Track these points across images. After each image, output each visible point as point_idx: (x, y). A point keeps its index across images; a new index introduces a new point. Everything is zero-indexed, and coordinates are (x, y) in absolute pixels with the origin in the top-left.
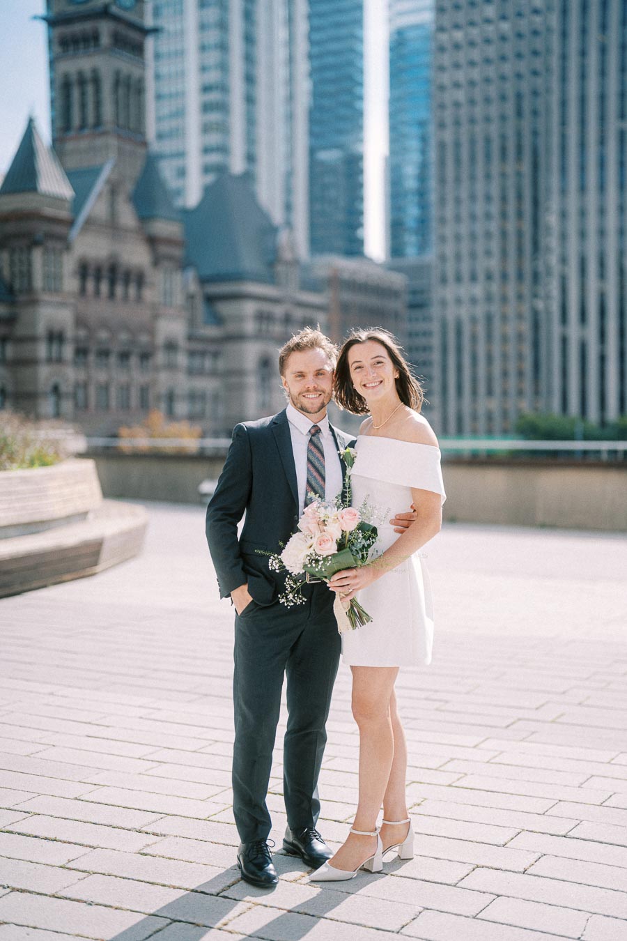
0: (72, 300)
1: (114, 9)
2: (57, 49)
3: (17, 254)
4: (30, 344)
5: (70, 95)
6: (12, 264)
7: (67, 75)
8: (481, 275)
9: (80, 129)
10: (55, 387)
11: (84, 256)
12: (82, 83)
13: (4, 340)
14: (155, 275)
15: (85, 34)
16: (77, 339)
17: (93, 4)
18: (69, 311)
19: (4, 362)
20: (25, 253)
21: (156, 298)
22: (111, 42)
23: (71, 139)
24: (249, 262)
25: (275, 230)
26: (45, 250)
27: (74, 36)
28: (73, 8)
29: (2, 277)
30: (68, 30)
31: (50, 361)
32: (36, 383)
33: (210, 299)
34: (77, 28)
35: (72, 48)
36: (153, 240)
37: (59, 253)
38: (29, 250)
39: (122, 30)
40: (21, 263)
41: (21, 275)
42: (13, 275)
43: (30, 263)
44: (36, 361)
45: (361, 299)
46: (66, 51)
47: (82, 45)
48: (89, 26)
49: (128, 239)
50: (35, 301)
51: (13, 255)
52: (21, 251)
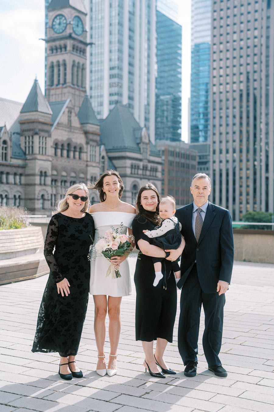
0: (50, 159)
1: (73, 35)
2: (48, 52)
3: (27, 138)
4: (32, 177)
5: (53, 71)
6: (26, 143)
7: (52, 63)
8: (231, 150)
9: (57, 85)
10: (43, 196)
11: (56, 139)
12: (59, 66)
13: (21, 175)
14: (87, 148)
15: (60, 46)
16: (52, 175)
17: (64, 34)
18: (49, 163)
19: (21, 184)
20: (31, 138)
21: (87, 158)
22: (71, 49)
23: (53, 89)
24: (129, 143)
25: (140, 129)
26: (40, 137)
27: (56, 46)
28: (56, 35)
29: (21, 148)
30: (53, 44)
31: (40, 184)
32: (34, 194)
33: (111, 159)
34: (57, 43)
35: (55, 51)
36: (86, 133)
37: (46, 138)
38: (33, 137)
39: (76, 43)
40: (29, 142)
41: (29, 147)
42: (26, 148)
43: (33, 142)
44: (35, 185)
45: (177, 160)
46: (52, 53)
47: (59, 50)
48: (62, 42)
49: (75, 133)
50: (35, 159)
51: (26, 139)
52: (29, 137)
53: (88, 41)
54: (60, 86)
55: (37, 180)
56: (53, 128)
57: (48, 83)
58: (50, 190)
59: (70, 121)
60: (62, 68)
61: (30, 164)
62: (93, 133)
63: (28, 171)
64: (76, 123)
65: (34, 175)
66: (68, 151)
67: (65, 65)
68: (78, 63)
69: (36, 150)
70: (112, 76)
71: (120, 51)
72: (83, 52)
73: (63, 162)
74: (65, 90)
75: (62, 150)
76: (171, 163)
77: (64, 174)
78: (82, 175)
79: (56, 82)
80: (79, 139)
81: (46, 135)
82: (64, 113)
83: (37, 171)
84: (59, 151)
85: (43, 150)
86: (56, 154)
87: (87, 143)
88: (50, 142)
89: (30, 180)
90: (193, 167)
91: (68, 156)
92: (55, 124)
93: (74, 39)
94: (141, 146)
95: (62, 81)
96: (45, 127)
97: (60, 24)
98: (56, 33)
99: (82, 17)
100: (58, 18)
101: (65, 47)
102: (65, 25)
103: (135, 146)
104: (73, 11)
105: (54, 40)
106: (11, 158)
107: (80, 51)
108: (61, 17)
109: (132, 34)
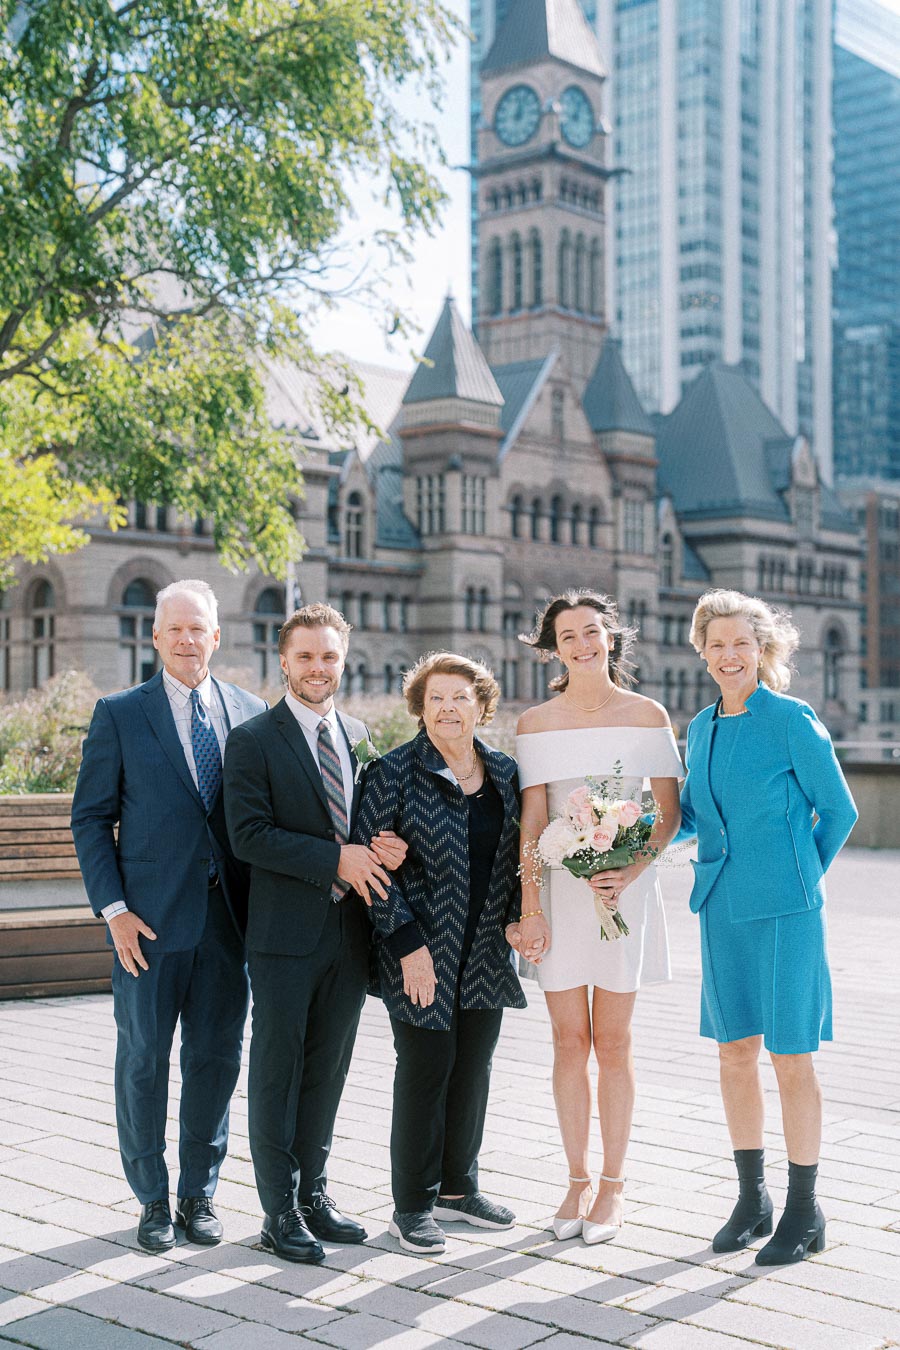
0: (499, 547)
1: (562, 149)
2: (483, 206)
3: (425, 484)
4: (440, 608)
5: (498, 266)
6: (419, 498)
7: (496, 239)
9: (512, 310)
11: (516, 485)
12: (517, 247)
13: (406, 600)
14: (615, 511)
15: (521, 184)
16: (506, 599)
17: (533, 145)
18: (495, 561)
19: (406, 631)
20: (436, 482)
21: (615, 542)
22: (556, 192)
23: (499, 324)
24: (751, 488)
25: (787, 443)
26: (464, 478)
27: (507, 188)
28: (507, 152)
29: (404, 517)
30: (497, 181)
31: (469, 630)
33: (693, 542)
34: (511, 177)
35: (503, 203)
36: (611, 461)
37: (483, 481)
38: (441, 478)
39: (572, 174)
40: (430, 496)
41: (430, 512)
42: (420, 513)
43: (442, 495)
44: (450, 631)
46: (496, 207)
47: (517, 199)
48: (526, 174)
49: (577, 461)
50: (450, 548)
51: (420, 485)
52: (430, 480)
53: (610, 163)
54: (524, 312)
55: (458, 615)
56: (506, 448)
57: (483, 306)
58: (498, 648)
59: (558, 424)
60: (527, 256)
61: (435, 564)
62: (636, 462)
63: (428, 588)
64: (578, 427)
65: (447, 600)
66: (555, 521)
67: (536, 244)
68: (580, 236)
69: (454, 521)
70: (687, 273)
71: (713, 189)
72: (595, 199)
73: (537, 557)
74: (539, 326)
75: (536, 516)
76: (888, 551)
77: (543, 593)
79: (507, 300)
80: (589, 481)
81: (484, 470)
82: (539, 398)
83: (458, 588)
84: (526, 522)
85: (475, 519)
86: (516, 532)
87: (616, 494)
88: (497, 494)
89: (435, 615)
91: (555, 537)
92: (513, 435)
93: (565, 160)
94: (793, 497)
95: (527, 296)
96: (482, 447)
97: (518, 116)
98: (507, 143)
99: (588, 87)
100: (513, 96)
101: (537, 188)
102: (534, 118)
103: (772, 499)
104: (559, 73)
105: (499, 168)
106: (376, 546)
107: (585, 198)
108: (522, 93)
109: (750, 131)
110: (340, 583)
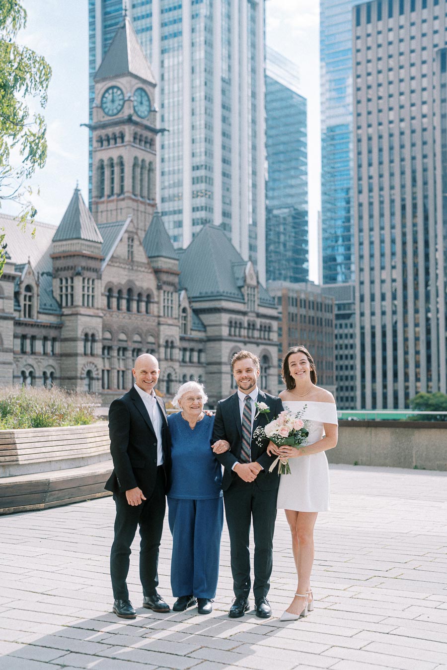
0: (101, 313)
1: (135, 118)
2: (95, 144)
3: (64, 282)
4: (72, 344)
5: (103, 174)
6: (61, 288)
7: (102, 161)
8: (389, 296)
9: (109, 196)
10: (89, 372)
11: (109, 282)
12: (112, 165)
13: (54, 340)
14: (159, 296)
15: (114, 134)
16: (104, 339)
17: (120, 116)
18: (99, 320)
19: (54, 355)
20: (69, 281)
21: (159, 312)
22: (132, 139)
23: (103, 202)
24: (224, 286)
25: (243, 264)
26: (84, 279)
27: (107, 136)
28: (107, 118)
29: (53, 297)
30: (103, 132)
31: (85, 354)
32: (76, 370)
33: (197, 312)
34: (110, 131)
35: (105, 143)
36: (157, 272)
37: (93, 281)
38: (72, 279)
39: (139, 130)
40: (67, 288)
41: (67, 295)
42: (61, 296)
43: (72, 287)
44: (76, 355)
45: (303, 311)
46: (102, 146)
47: (112, 142)
48: (117, 129)
49: (140, 271)
50: (77, 314)
51: (61, 283)
52: (67, 280)
53: (158, 126)
54: (115, 197)
55: (80, 347)
56: (104, 264)
57: (94, 194)
58: (100, 363)
59: (131, 253)
60: (117, 169)
61: (68, 322)
62: (169, 272)
63: (65, 334)
64: (140, 255)
65: (74, 340)
66: (129, 301)
67: (121, 164)
68: (143, 161)
69: (78, 300)
70: (195, 181)
71: (209, 140)
72: (151, 143)
73: (120, 318)
74: (123, 204)
75: (119, 298)
76: (292, 317)
77: (123, 337)
78: (151, 339)
79: (107, 191)
80: (146, 282)
81: (93, 275)
82: (121, 240)
83: (80, 334)
84: (114, 301)
85: (89, 300)
86: (109, 306)
87: (159, 288)
88: (100, 288)
89: (68, 347)
90: (329, 323)
91: (129, 309)
92: (108, 258)
93: (136, 124)
94: (245, 290)
95: (117, 190)
96: (92, 264)
97: (113, 101)
98: (107, 114)
99: (148, 89)
100: (110, 91)
101: (122, 137)
102: (121, 103)
103: (236, 292)
104: (134, 81)
105: (104, 126)
106: (39, 313)
107: (146, 143)
108: (115, 90)
109: (226, 113)
110: (20, 330)
